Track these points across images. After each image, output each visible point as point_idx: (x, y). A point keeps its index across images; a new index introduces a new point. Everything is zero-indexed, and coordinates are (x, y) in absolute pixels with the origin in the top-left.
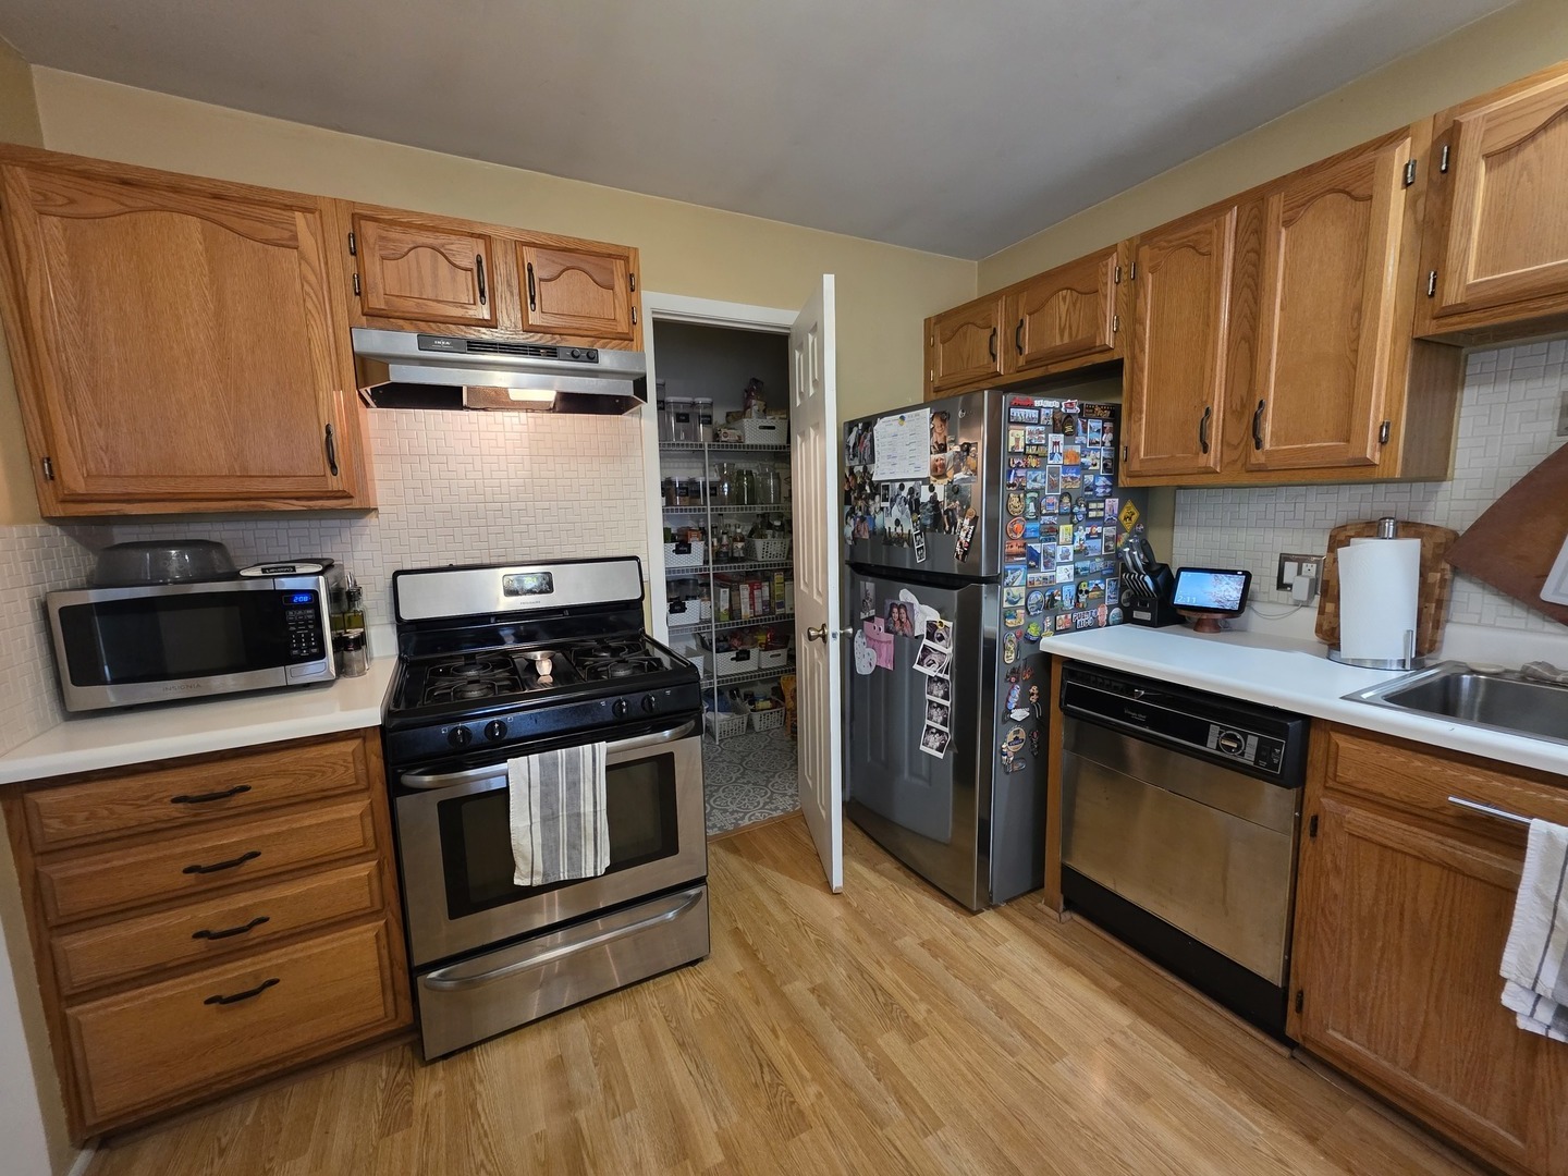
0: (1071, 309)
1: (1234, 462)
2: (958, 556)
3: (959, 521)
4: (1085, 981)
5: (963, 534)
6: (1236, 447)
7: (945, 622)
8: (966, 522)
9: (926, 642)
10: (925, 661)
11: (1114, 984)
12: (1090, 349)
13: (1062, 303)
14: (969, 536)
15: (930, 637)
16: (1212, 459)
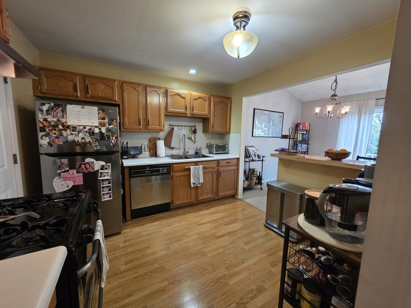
0: (105, 88)
1: (144, 128)
2: (111, 146)
3: (111, 138)
4: (148, 224)
5: (113, 141)
6: (144, 126)
7: (108, 164)
8: (114, 138)
9: (100, 171)
10: (102, 176)
11: (150, 221)
12: (112, 100)
13: (102, 87)
14: (115, 141)
15: (102, 169)
16: (141, 127)
